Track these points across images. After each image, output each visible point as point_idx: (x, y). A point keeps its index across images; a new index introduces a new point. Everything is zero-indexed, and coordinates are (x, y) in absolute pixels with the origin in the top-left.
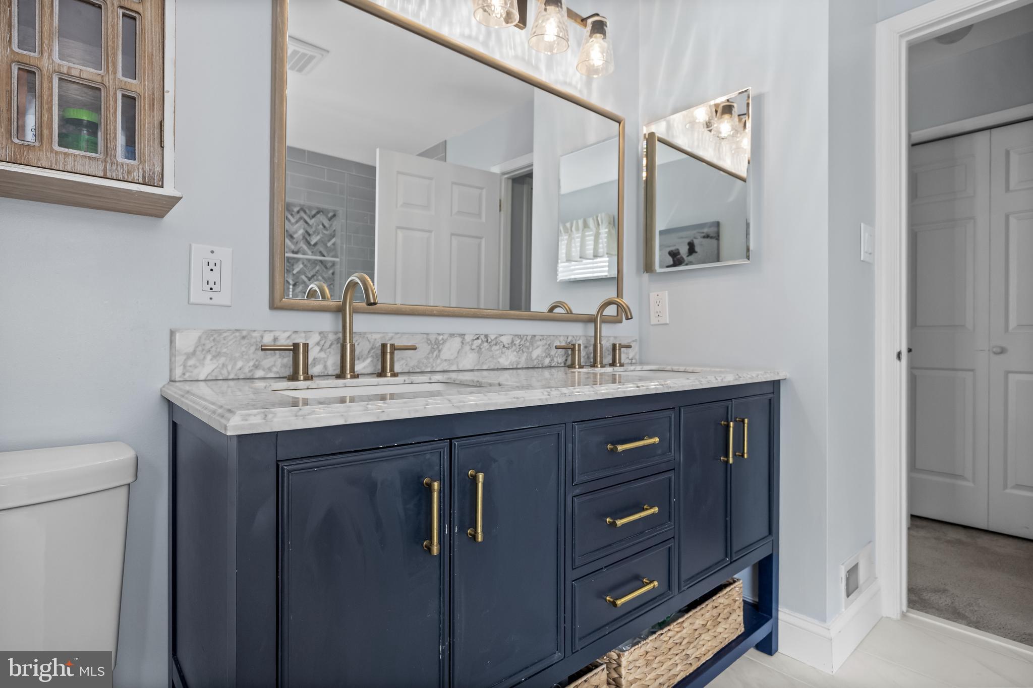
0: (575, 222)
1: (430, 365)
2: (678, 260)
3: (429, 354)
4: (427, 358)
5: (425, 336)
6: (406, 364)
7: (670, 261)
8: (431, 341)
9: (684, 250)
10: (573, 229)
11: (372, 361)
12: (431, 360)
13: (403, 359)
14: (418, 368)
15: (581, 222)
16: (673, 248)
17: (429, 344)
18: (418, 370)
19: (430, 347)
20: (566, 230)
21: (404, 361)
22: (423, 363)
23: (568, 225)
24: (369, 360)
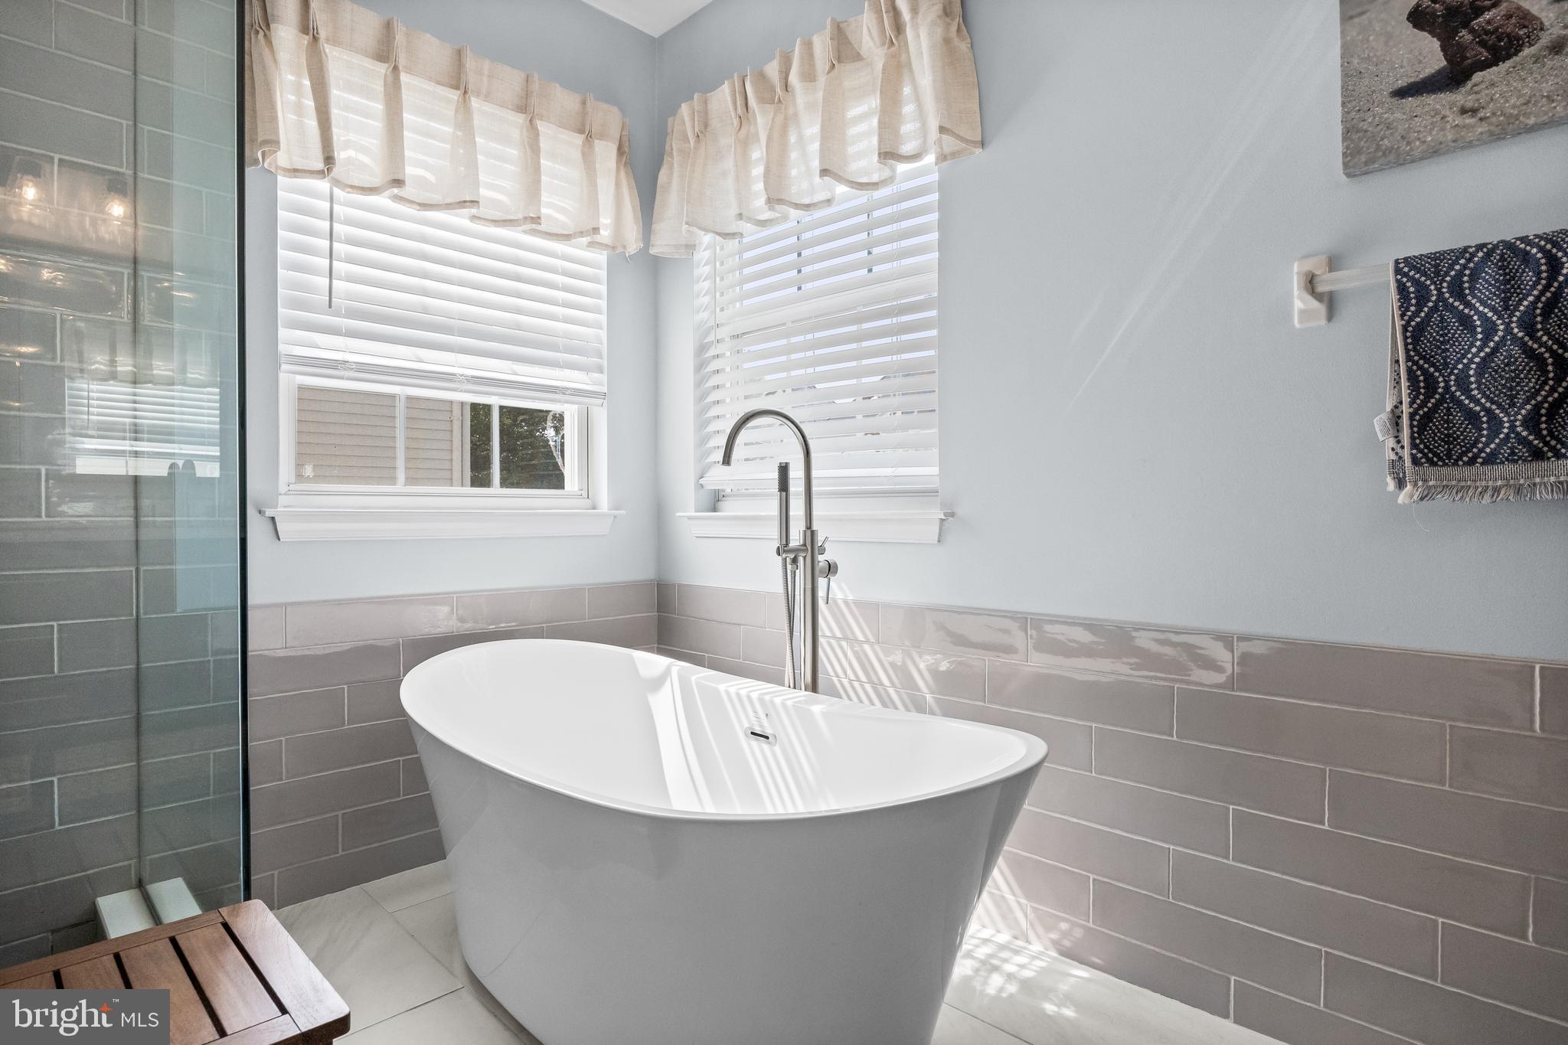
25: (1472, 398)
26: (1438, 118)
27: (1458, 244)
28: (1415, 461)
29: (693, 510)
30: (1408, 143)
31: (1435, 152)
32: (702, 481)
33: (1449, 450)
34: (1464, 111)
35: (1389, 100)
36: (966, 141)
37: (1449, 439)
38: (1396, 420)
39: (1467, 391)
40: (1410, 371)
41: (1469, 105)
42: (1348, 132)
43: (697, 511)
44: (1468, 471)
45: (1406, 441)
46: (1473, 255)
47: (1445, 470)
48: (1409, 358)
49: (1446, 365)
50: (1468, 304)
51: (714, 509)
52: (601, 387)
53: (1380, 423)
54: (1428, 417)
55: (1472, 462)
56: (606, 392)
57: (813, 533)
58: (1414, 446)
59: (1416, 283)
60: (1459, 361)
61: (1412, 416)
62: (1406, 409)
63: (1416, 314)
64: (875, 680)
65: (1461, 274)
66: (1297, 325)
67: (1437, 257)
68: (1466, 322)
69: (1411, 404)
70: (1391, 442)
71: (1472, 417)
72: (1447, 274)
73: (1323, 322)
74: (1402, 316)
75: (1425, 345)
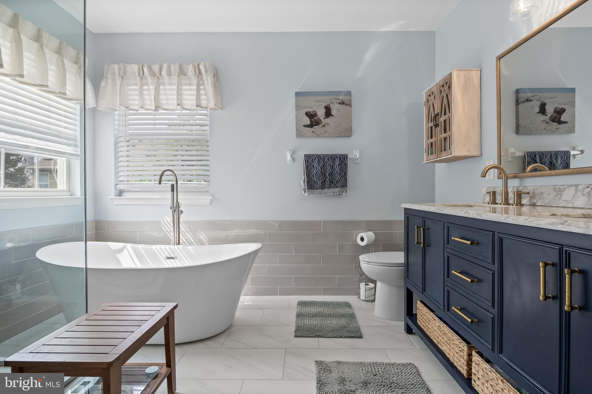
0: (165, 66)
1: (555, 203)
2: (315, 120)
3: (555, 197)
4: (554, 199)
5: (553, 187)
6: (544, 202)
7: (307, 121)
8: (556, 190)
9: (321, 113)
10: (164, 72)
11: (529, 199)
12: (556, 200)
13: (542, 199)
14: (549, 204)
15: (175, 68)
16: (310, 110)
17: (555, 191)
18: (549, 205)
19: (556, 193)
20: (153, 74)
21: (543, 200)
22: (552, 202)
23: (156, 68)
24: (528, 199)
25: (314, 179)
26: (309, 132)
27: (312, 153)
28: (308, 189)
29: (114, 196)
30: (305, 135)
31: (309, 137)
32: (116, 186)
33: (312, 187)
34: (313, 132)
35: (302, 126)
36: (218, 107)
37: (311, 185)
38: (304, 181)
39: (314, 178)
40: (306, 174)
41: (313, 131)
42: (297, 130)
43: (115, 196)
44: (314, 190)
45: (306, 186)
46: (314, 156)
47: (311, 190)
48: (306, 171)
49: (311, 173)
50: (314, 164)
51: (120, 196)
52: (77, 152)
53: (302, 182)
54: (309, 181)
55: (314, 189)
56: (79, 154)
57: (178, 203)
58: (307, 186)
59: (307, 159)
60: (313, 173)
61: (307, 181)
62: (306, 180)
63: (307, 164)
64: (190, 242)
65: (313, 159)
66: (288, 162)
67: (310, 155)
68: (313, 166)
69: (307, 179)
70: (303, 185)
71: (314, 182)
72: (311, 158)
73: (292, 162)
74: (305, 164)
75: (308, 170)
